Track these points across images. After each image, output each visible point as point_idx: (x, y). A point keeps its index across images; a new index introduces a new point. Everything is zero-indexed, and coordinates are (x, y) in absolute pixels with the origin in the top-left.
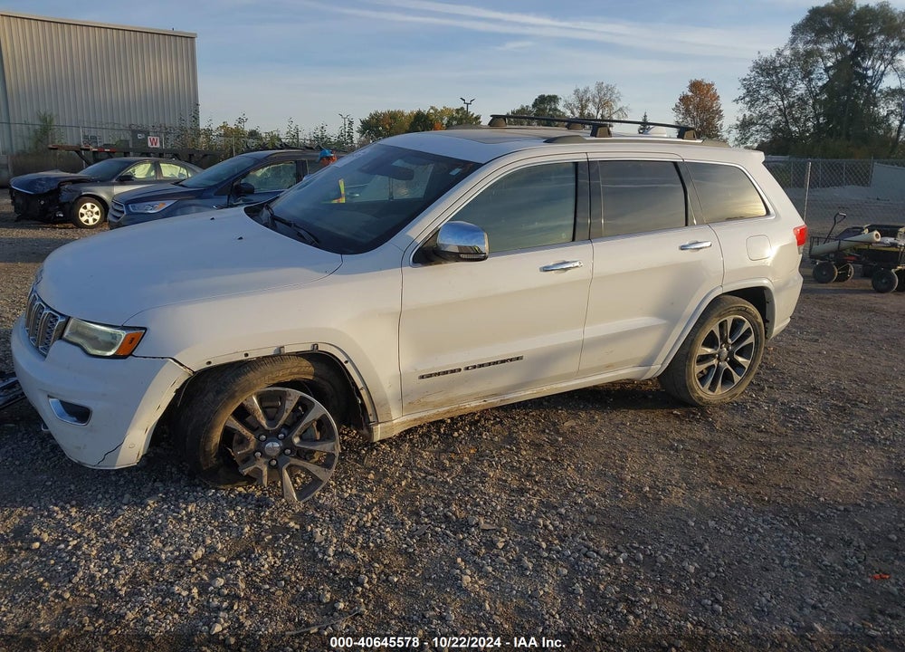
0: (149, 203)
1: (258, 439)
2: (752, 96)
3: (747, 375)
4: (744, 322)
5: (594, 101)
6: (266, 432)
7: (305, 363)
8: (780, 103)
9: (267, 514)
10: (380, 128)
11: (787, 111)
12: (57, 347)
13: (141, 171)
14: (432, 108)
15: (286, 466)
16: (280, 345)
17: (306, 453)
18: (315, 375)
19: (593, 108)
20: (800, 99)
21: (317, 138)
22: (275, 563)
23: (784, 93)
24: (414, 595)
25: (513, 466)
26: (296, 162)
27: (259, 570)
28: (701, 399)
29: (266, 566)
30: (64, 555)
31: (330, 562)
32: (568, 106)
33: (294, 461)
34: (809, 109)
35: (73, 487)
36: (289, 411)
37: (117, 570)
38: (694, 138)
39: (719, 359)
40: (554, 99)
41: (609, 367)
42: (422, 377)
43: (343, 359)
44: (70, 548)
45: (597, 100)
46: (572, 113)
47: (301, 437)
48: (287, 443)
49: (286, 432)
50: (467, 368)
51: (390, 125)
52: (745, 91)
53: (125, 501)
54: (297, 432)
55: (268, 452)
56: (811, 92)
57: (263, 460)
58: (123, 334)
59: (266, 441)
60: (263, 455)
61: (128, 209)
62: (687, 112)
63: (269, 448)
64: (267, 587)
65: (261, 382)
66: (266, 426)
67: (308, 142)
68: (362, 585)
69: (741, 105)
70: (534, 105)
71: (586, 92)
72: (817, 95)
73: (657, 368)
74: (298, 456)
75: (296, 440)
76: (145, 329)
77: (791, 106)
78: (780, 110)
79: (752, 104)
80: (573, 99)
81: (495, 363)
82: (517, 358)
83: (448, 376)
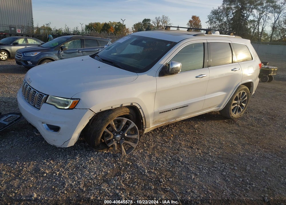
0: (31, 53)
1: (114, 135)
2: (211, 21)
3: (244, 109)
4: (245, 93)
5: (161, 21)
6: (116, 132)
7: (128, 109)
8: (219, 23)
9: (118, 159)
10: (93, 28)
11: (221, 26)
12: (44, 106)
13: (21, 41)
14: (110, 22)
15: (122, 143)
16: (122, 104)
17: (128, 138)
18: (130, 113)
19: (161, 23)
20: (225, 22)
21: (75, 31)
22: (130, 176)
23: (220, 20)
24: (180, 185)
25: (187, 140)
26: (81, 39)
27: (126, 179)
28: (232, 116)
29: (128, 178)
30: (57, 178)
31: (147, 175)
32: (153, 22)
33: (125, 141)
34: (228, 26)
35: (47, 153)
36: (124, 125)
37: (79, 182)
38: (233, 35)
39: (238, 104)
40: (149, 20)
41: (210, 108)
42: (160, 113)
43: (139, 107)
44: (58, 175)
45: (162, 21)
46: (155, 25)
47: (127, 134)
48: (123, 136)
49: (122, 132)
50: (173, 110)
51: (96, 27)
52: (209, 19)
53: (68, 157)
54: (126, 132)
55: (117, 139)
56: (228, 20)
57: (115, 142)
58: (72, 101)
59: (116, 135)
60: (115, 140)
61: (23, 55)
62: (191, 25)
63: (117, 138)
64: (132, 185)
65: (115, 116)
66: (116, 130)
67: (72, 32)
68: (162, 182)
69: (208, 24)
70: (143, 22)
71: (159, 18)
72: (230, 21)
73: (222, 107)
74: (126, 140)
75: (126, 135)
76: (80, 99)
77: (222, 24)
78: (219, 25)
79: (211, 24)
80: (155, 20)
81: (181, 108)
82: (187, 106)
83: (167, 112)
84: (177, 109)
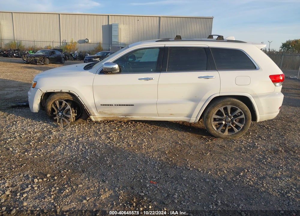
1: (57, 111)
4: (238, 109)
15: (62, 119)
16: (61, 90)
36: (63, 106)
39: (226, 122)
41: (172, 115)
42: (101, 105)
43: (77, 96)
50: (115, 105)
54: (64, 111)
60: (59, 115)
66: (59, 109)
73: (194, 119)
76: (37, 82)
81: (124, 105)
82: (132, 105)
83: (109, 106)
84: (120, 105)
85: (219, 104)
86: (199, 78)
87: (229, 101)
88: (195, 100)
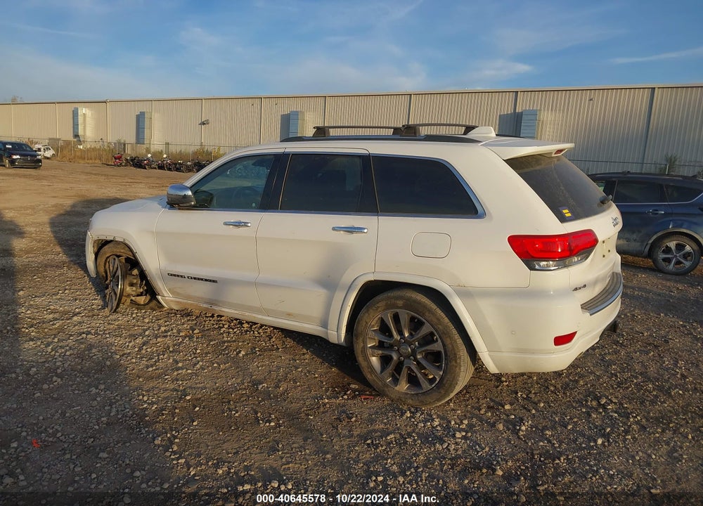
16: (114, 236)
39: (400, 354)
42: (169, 274)
50: (188, 277)
73: (335, 335)
81: (202, 279)
82: (214, 281)
83: (180, 278)
84: (195, 278)
85: (378, 303)
86: (334, 229)
87: (400, 298)
88: (329, 283)
